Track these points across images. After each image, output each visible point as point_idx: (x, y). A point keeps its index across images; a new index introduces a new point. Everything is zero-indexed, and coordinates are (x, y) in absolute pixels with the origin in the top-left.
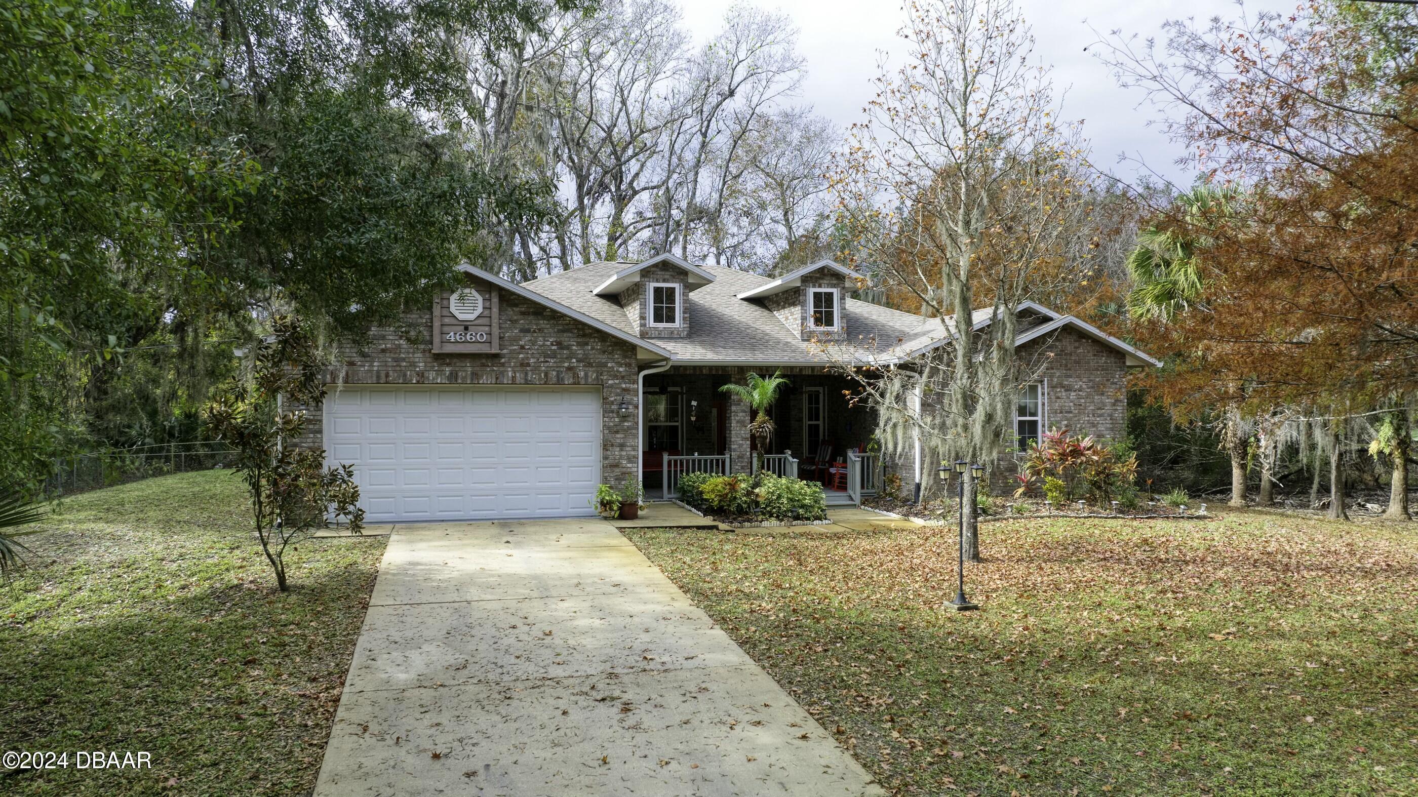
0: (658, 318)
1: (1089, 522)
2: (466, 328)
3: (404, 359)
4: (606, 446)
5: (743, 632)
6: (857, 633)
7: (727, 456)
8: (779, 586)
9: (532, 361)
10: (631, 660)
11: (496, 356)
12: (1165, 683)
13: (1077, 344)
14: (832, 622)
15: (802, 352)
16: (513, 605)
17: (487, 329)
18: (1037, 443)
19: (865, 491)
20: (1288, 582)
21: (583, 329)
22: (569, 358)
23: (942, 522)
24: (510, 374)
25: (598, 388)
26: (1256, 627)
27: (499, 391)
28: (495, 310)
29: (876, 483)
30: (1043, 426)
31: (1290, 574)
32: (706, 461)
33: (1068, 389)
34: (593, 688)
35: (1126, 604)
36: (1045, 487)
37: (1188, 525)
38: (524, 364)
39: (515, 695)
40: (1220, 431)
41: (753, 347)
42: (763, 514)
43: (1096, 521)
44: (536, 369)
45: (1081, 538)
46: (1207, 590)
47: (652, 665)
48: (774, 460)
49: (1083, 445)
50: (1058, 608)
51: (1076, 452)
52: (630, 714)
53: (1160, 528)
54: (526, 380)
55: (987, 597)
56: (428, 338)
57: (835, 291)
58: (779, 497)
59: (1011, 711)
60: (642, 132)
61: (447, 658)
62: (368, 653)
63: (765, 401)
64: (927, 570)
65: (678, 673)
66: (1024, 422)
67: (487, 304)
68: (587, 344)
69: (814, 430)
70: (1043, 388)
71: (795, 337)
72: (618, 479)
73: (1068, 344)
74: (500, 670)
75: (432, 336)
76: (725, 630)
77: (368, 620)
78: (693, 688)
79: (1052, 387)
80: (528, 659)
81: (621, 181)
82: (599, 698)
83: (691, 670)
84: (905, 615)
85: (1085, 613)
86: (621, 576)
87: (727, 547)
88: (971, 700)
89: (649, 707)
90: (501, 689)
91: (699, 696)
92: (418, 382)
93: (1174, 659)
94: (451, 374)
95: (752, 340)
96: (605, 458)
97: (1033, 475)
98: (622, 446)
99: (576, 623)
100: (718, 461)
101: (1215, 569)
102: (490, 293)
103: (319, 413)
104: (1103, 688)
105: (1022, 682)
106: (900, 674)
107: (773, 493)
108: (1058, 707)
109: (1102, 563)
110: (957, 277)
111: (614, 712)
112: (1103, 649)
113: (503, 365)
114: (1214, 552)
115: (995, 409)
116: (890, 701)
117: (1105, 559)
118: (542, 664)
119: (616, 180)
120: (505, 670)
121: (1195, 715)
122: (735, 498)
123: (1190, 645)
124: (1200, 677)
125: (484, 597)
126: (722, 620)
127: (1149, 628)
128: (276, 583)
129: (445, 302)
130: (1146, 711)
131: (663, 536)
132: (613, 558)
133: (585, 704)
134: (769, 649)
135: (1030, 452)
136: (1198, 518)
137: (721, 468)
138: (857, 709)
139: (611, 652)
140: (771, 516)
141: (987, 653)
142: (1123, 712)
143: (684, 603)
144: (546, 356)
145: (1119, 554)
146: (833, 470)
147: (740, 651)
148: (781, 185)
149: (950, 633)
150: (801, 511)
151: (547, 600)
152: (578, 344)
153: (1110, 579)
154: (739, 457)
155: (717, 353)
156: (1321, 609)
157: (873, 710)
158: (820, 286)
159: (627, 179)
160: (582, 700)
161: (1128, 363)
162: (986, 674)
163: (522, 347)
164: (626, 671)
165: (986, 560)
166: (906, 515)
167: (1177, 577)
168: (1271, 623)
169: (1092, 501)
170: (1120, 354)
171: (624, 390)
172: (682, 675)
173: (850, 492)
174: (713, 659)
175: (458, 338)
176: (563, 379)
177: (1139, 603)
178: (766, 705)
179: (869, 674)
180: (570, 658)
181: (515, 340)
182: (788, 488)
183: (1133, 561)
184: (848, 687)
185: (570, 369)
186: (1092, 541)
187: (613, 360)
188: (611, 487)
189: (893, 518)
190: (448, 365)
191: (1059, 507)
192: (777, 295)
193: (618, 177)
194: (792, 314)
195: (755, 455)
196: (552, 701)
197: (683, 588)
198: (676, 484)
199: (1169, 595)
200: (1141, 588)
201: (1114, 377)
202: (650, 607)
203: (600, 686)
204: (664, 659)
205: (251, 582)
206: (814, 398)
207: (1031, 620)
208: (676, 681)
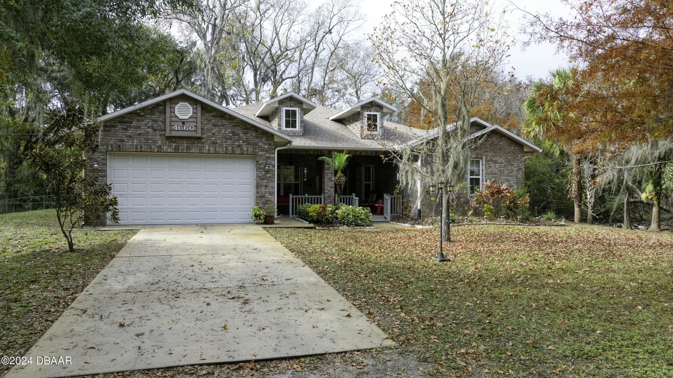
0: (287, 126)
1: (506, 227)
2: (184, 123)
3: (150, 139)
4: (258, 186)
5: (321, 268)
6: (384, 269)
7: (323, 196)
8: (344, 250)
9: (219, 141)
10: (255, 281)
11: (200, 138)
12: (555, 292)
13: (499, 140)
14: (371, 265)
15: (361, 144)
16: (195, 257)
17: (195, 124)
18: (479, 188)
19: (393, 214)
20: (611, 250)
21: (246, 125)
22: (238, 140)
23: (431, 227)
24: (207, 148)
25: (253, 156)
26: (600, 268)
27: (201, 157)
28: (199, 114)
29: (398, 210)
30: (483, 181)
31: (611, 247)
32: (311, 198)
33: (495, 162)
34: (229, 292)
35: (529, 259)
36: (483, 210)
37: (557, 228)
38: (214, 143)
39: (181, 296)
40: (569, 189)
41: (336, 141)
42: (340, 223)
43: (510, 226)
44: (221, 145)
45: (503, 232)
46: (570, 254)
47: (266, 282)
48: (346, 198)
49: (502, 188)
50: (493, 260)
51: (499, 192)
52: (247, 305)
53: (542, 229)
54: (215, 151)
55: (455, 256)
56: (163, 128)
57: (378, 114)
58: (348, 214)
59: (470, 304)
60: (287, 50)
61: (148, 279)
62: (104, 277)
63: (341, 166)
64: (423, 245)
65: (280, 286)
66: (473, 178)
67: (195, 111)
68: (248, 133)
69: (368, 186)
70: (482, 162)
71: (357, 137)
72: (264, 204)
73: (495, 139)
74: (177, 285)
75: (165, 127)
76: (311, 267)
77: (111, 263)
78: (287, 293)
79: (487, 161)
80: (196, 280)
81: (276, 74)
82: (231, 297)
83: (288, 285)
84: (411, 263)
85: (508, 263)
86: (259, 245)
87: (318, 235)
88: (447, 300)
89: (259, 302)
90: (175, 293)
91: (290, 296)
92: (158, 152)
93: (559, 281)
94: (176, 147)
95: (335, 137)
96: (258, 193)
97: (477, 204)
98: (266, 187)
99: (228, 264)
100: (318, 198)
101: (573, 245)
102: (196, 105)
103: (105, 166)
104: (521, 294)
105: (475, 292)
106: (407, 287)
107: (345, 213)
108: (497, 303)
109: (515, 242)
110: (440, 92)
111: (238, 304)
112: (519, 277)
113: (203, 143)
114: (571, 238)
115: (459, 160)
116: (401, 299)
117: (516, 241)
118: (203, 282)
119: (273, 73)
120: (180, 285)
121: (574, 306)
122: (326, 215)
123: (566, 276)
124: (575, 289)
125: (180, 253)
126: (310, 263)
127: (543, 269)
128: (68, 248)
129: (172, 109)
130: (547, 304)
131: (285, 230)
132: (257, 238)
133: (222, 300)
134: (334, 276)
135: (476, 192)
136: (561, 225)
137: (319, 201)
138: (381, 303)
139: (244, 277)
140: (344, 224)
141: (456, 279)
142: (534, 305)
143: (290, 256)
144: (226, 139)
145: (523, 239)
146: (377, 205)
147: (318, 276)
148: (354, 77)
149: (435, 270)
150: (359, 222)
151: (215, 255)
152: (243, 133)
153: (519, 249)
154: (329, 197)
155: (317, 143)
156: (631, 261)
157: (391, 303)
158: (370, 111)
159: (279, 74)
160: (220, 299)
161: (525, 150)
162: (456, 288)
163: (214, 134)
164: (250, 285)
165: (454, 241)
166: (413, 224)
167: (554, 248)
168: (607, 267)
169: (507, 217)
170: (521, 145)
171: (267, 157)
172: (281, 287)
173: (385, 215)
174: (301, 280)
175: (179, 128)
176: (235, 151)
177: (536, 258)
178: (328, 301)
179: (390, 287)
180: (220, 279)
181: (209, 130)
182: (353, 210)
183: (530, 242)
184: (377, 293)
185: (239, 146)
186: (509, 233)
187: (262, 142)
188: (260, 208)
189: (407, 226)
190: (174, 142)
191: (491, 220)
192: (349, 117)
193: (275, 72)
194: (356, 126)
195: (336, 196)
196: (203, 299)
197: (292, 250)
198: (296, 209)
199: (551, 255)
200: (536, 252)
201: (518, 157)
202: (272, 258)
203: (234, 292)
204: (273, 280)
205: (56, 249)
206: (368, 170)
207: (479, 265)
208: (278, 290)
